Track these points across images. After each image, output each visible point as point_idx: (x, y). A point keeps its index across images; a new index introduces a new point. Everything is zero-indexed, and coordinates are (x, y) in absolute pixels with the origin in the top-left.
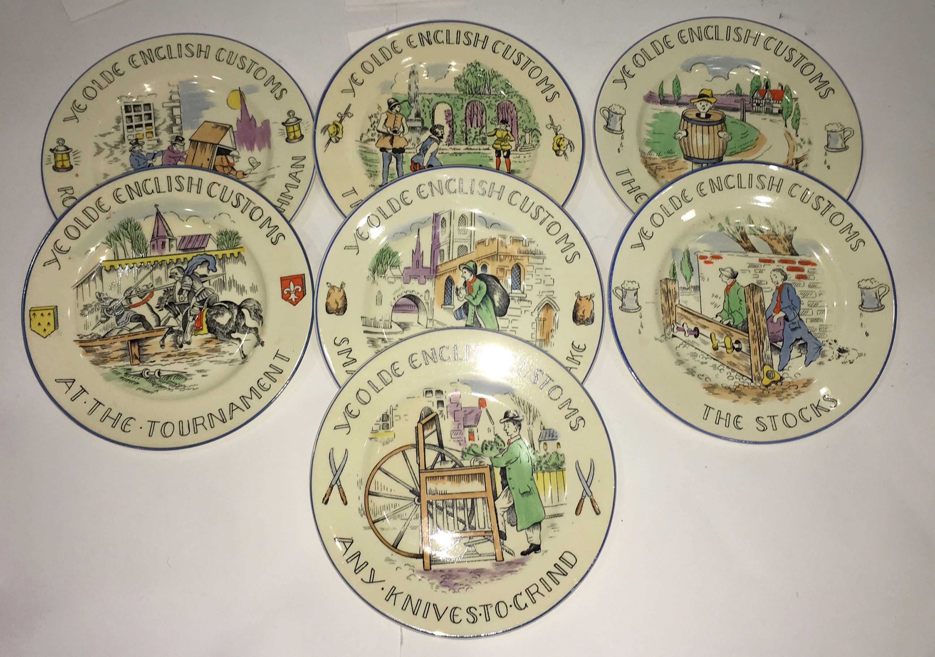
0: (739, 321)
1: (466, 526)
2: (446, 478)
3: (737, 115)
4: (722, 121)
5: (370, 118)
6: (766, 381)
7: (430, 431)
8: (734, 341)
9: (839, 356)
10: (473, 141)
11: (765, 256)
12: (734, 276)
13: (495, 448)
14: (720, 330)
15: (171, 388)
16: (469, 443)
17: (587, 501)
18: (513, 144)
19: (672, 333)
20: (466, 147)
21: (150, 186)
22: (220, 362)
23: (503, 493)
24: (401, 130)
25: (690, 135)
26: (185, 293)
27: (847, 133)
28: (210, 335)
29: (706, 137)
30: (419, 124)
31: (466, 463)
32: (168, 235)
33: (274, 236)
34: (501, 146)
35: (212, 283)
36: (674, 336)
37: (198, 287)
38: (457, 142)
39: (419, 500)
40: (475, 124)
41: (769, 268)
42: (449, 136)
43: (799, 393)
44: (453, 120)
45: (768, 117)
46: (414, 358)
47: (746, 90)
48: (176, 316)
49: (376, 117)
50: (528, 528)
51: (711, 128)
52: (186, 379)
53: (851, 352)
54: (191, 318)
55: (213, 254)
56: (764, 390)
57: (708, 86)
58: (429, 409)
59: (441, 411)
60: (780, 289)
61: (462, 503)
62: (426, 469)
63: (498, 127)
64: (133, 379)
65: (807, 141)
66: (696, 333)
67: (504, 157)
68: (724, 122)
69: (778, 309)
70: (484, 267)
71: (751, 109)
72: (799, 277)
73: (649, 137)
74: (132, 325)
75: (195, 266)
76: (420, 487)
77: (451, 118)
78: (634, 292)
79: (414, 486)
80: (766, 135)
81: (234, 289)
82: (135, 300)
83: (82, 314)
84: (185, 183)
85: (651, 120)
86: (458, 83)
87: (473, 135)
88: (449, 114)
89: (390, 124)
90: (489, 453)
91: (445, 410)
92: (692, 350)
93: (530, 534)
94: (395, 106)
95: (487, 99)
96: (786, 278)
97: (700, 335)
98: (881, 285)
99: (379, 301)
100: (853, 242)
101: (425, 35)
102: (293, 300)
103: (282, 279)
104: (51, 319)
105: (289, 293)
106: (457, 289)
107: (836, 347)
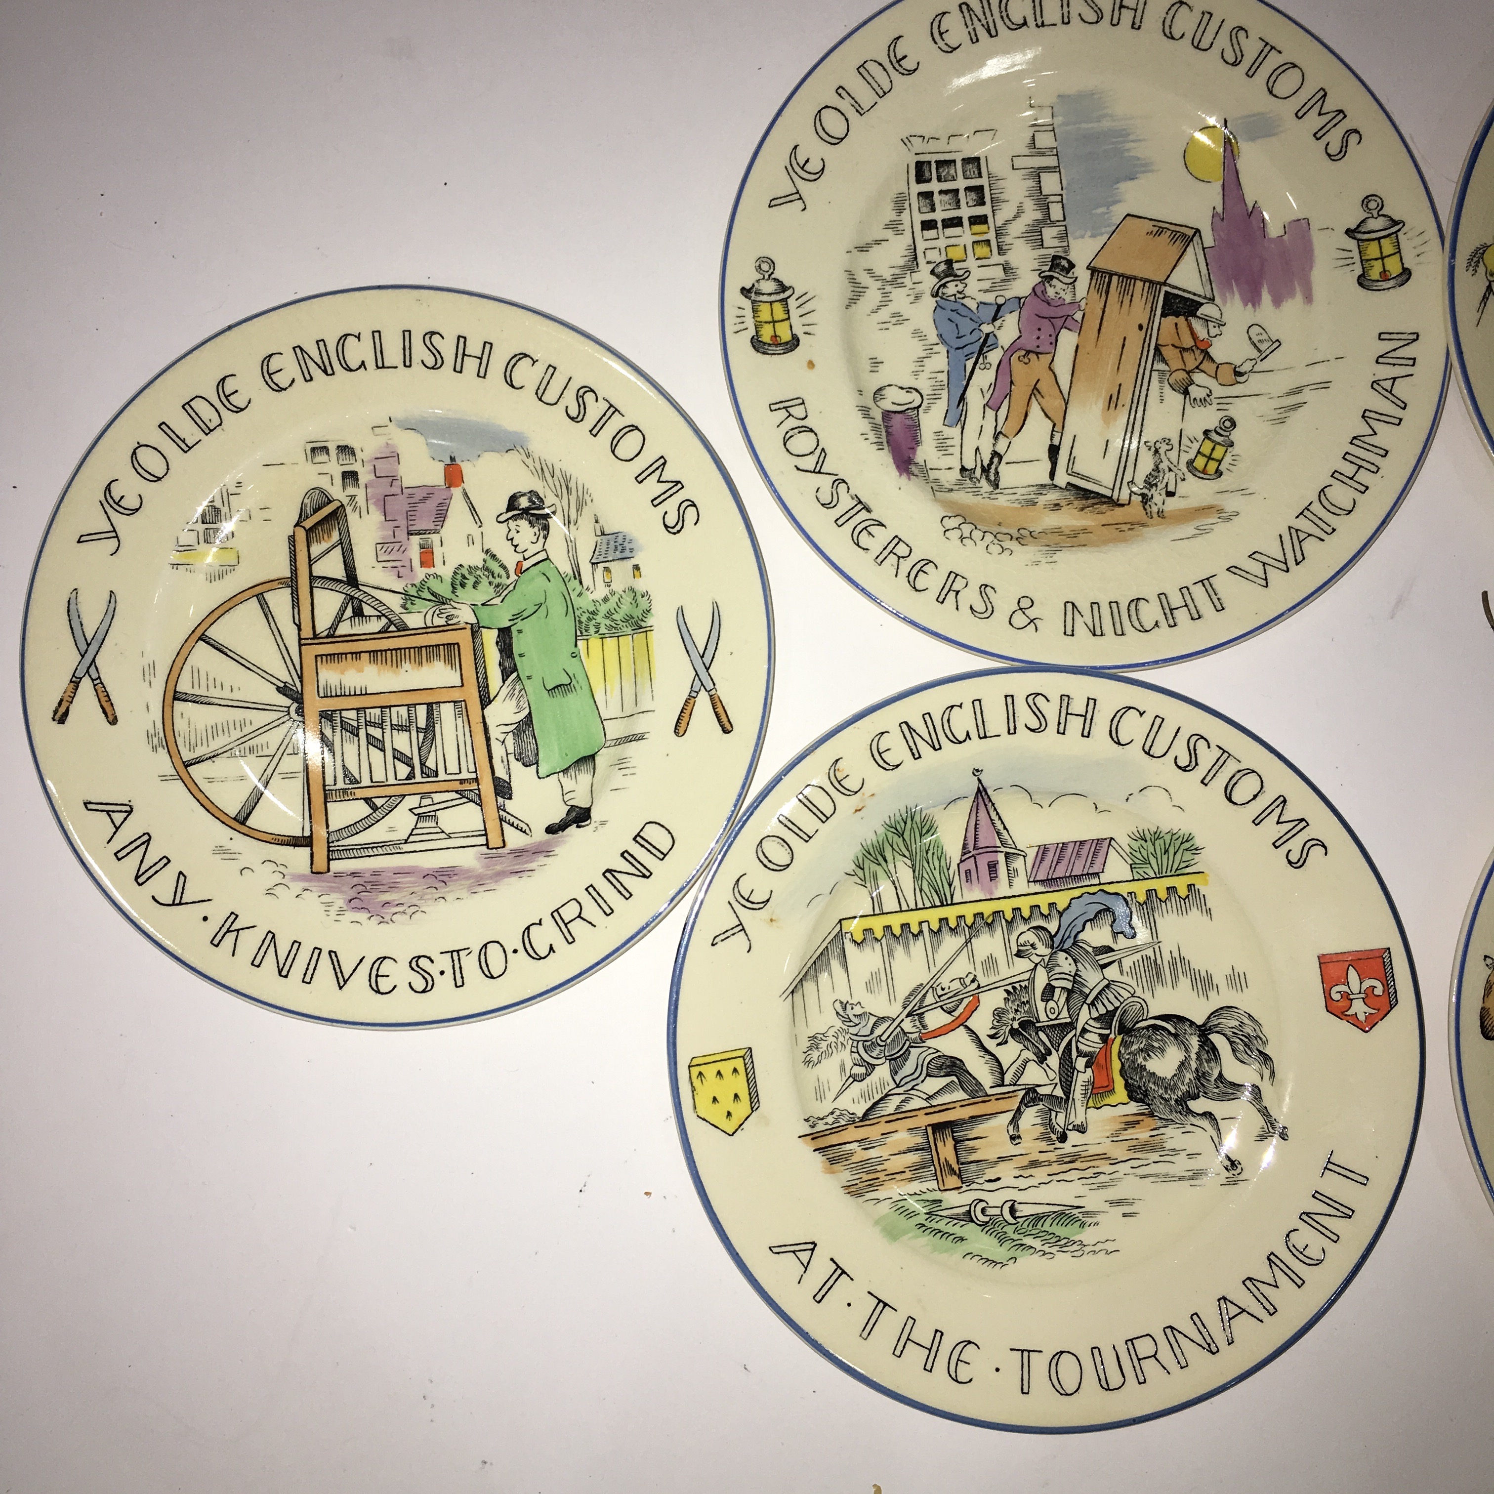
15: (1046, 1248)
21: (962, 722)
22: (1167, 1178)
26: (1060, 997)
28: (1133, 1108)
32: (1003, 844)
33: (1295, 845)
35: (1126, 968)
37: (1092, 978)
48: (1042, 1059)
52: (1083, 1225)
54: (1081, 1063)
55: (1123, 889)
64: (950, 1229)
74: (932, 1085)
75: (1079, 923)
81: (1184, 982)
82: (935, 1019)
83: (807, 1062)
84: (1051, 710)
102: (1362, 1017)
103: (1324, 961)
104: (740, 1085)
105: (1347, 997)
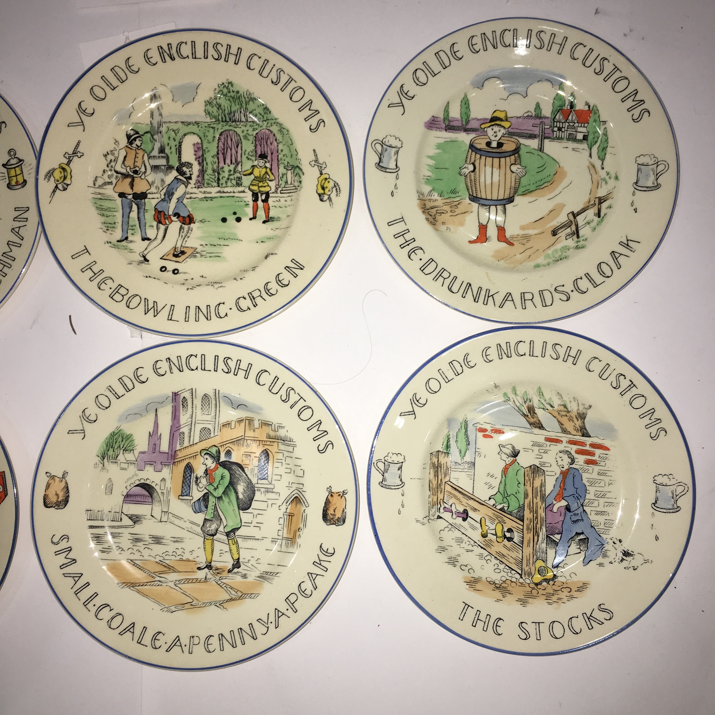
0: (514, 506)
3: (534, 143)
4: (516, 151)
5: (105, 156)
6: (538, 578)
8: (505, 529)
9: (622, 560)
10: (226, 182)
11: (553, 435)
12: (515, 454)
14: (492, 515)
18: (273, 184)
19: (438, 514)
20: (218, 189)
24: (143, 170)
25: (477, 170)
27: (661, 168)
29: (496, 172)
30: (163, 162)
34: (259, 187)
36: (439, 517)
38: (208, 184)
40: (228, 161)
41: (556, 448)
42: (198, 176)
43: (572, 597)
44: (203, 155)
45: (571, 145)
47: (547, 111)
49: (113, 154)
51: (503, 160)
53: (637, 556)
56: (533, 589)
57: (502, 106)
60: (564, 474)
63: (256, 163)
65: (613, 176)
66: (465, 516)
67: (263, 201)
68: (518, 152)
69: (560, 496)
70: (228, 453)
71: (551, 136)
72: (589, 462)
73: (429, 174)
77: (200, 153)
78: (398, 465)
80: (566, 169)
85: (432, 151)
86: (209, 108)
87: (226, 175)
88: (198, 148)
89: (130, 162)
92: (458, 534)
94: (135, 139)
95: (243, 128)
96: (573, 461)
97: (469, 518)
98: (679, 484)
99: (109, 490)
100: (653, 430)
101: (166, 48)
106: (197, 478)
107: (620, 548)
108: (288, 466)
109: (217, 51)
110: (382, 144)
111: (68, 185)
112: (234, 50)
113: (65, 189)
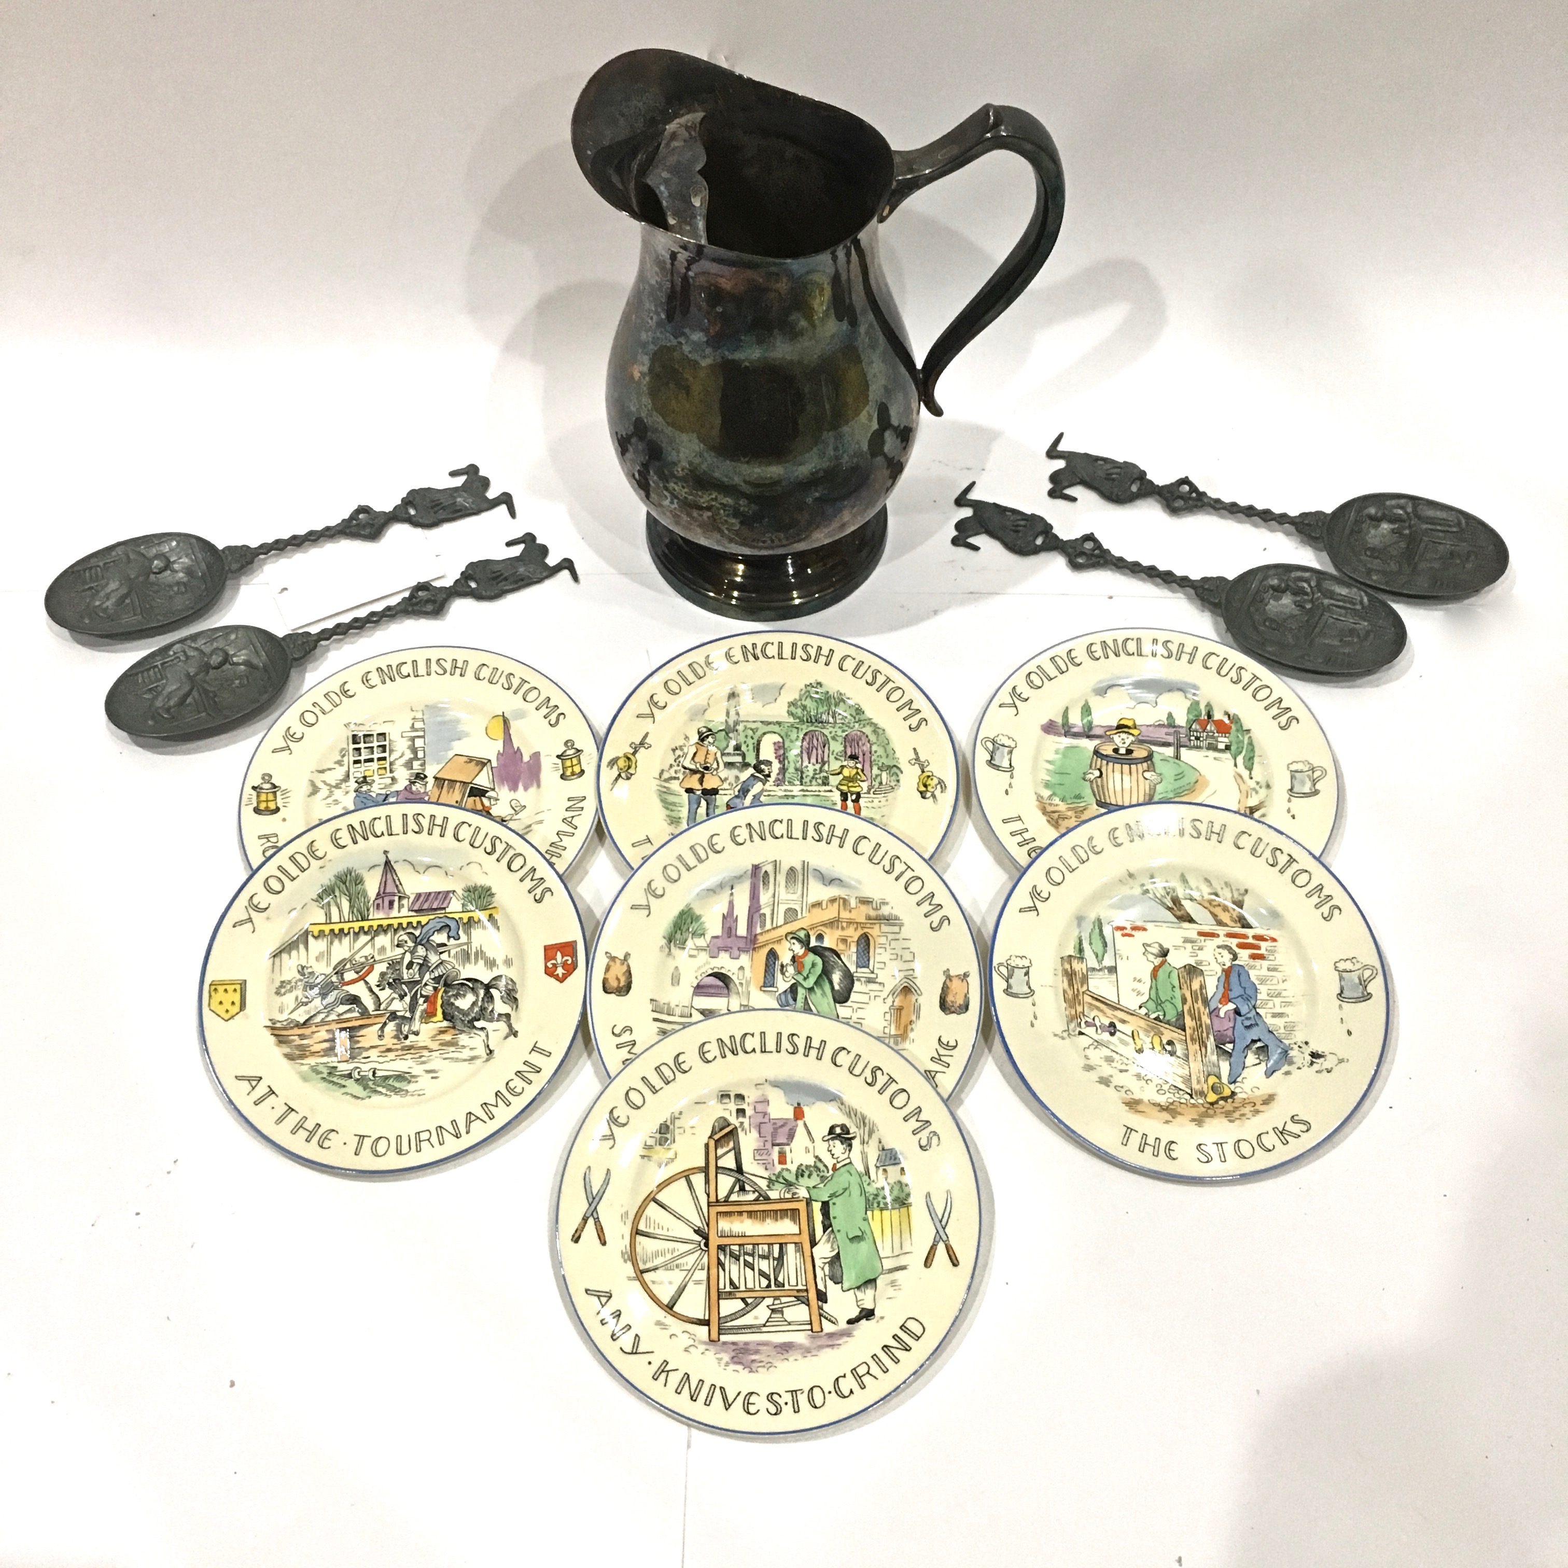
0: (1171, 1015)
1: (770, 1281)
2: (745, 1215)
3: (1169, 751)
4: (1149, 758)
5: (674, 750)
6: (1212, 1097)
7: (725, 1150)
8: (1164, 1042)
9: (1312, 1063)
10: (811, 781)
11: (1206, 929)
12: (1164, 953)
13: (815, 1174)
14: (1146, 1027)
15: (388, 1093)
16: (778, 1168)
17: (941, 1247)
18: (864, 785)
19: (1078, 1029)
20: (801, 787)
21: (380, 827)
22: (457, 1060)
23: (825, 1238)
24: (715, 766)
25: (1104, 775)
26: (416, 968)
27: (1317, 774)
28: (445, 1024)
29: (1126, 778)
30: (739, 759)
31: (773, 1195)
32: (399, 892)
33: (538, 891)
34: (849, 787)
35: (452, 954)
36: (1080, 1033)
37: (433, 959)
38: (789, 782)
39: (707, 1245)
40: (813, 760)
41: (1211, 944)
43: (1257, 1112)
44: (784, 754)
45: (1212, 754)
46: (706, 1048)
47: (1181, 720)
48: (402, 997)
50: (858, 1288)
51: (1133, 767)
52: (409, 1082)
53: (1329, 1057)
54: (421, 1000)
55: (457, 916)
56: (1208, 1109)
57: (1129, 714)
58: (725, 1119)
59: (742, 1123)
60: (1227, 972)
61: (767, 1250)
62: (717, 1201)
63: (845, 763)
64: (340, 1081)
65: (1264, 784)
66: (1112, 1029)
67: (853, 801)
68: (1151, 760)
69: (1225, 999)
70: (820, 937)
71: (1188, 744)
72: (1254, 957)
73: (1048, 778)
74: (342, 1008)
75: (431, 932)
76: (708, 1225)
77: (781, 752)
78: (1025, 970)
79: (699, 1224)
80: (1208, 777)
81: (481, 963)
82: (349, 976)
83: (278, 993)
84: (425, 823)
85: (1052, 756)
86: (793, 709)
87: (811, 773)
88: (779, 747)
89: (700, 758)
90: (805, 1181)
91: (746, 1121)
92: (1107, 1052)
93: (860, 1295)
94: (707, 736)
95: (831, 729)
96: (1235, 957)
97: (1117, 1033)
98: (1366, 967)
99: (676, 980)
100: (1325, 909)
101: (750, 648)
102: (560, 975)
103: (547, 949)
104: (237, 998)
105: (555, 966)
106: (782, 966)
107: (1307, 1051)
108: (893, 952)
109: (806, 652)
110: (994, 742)
111: (632, 775)
112: (825, 652)
113: (628, 778)
